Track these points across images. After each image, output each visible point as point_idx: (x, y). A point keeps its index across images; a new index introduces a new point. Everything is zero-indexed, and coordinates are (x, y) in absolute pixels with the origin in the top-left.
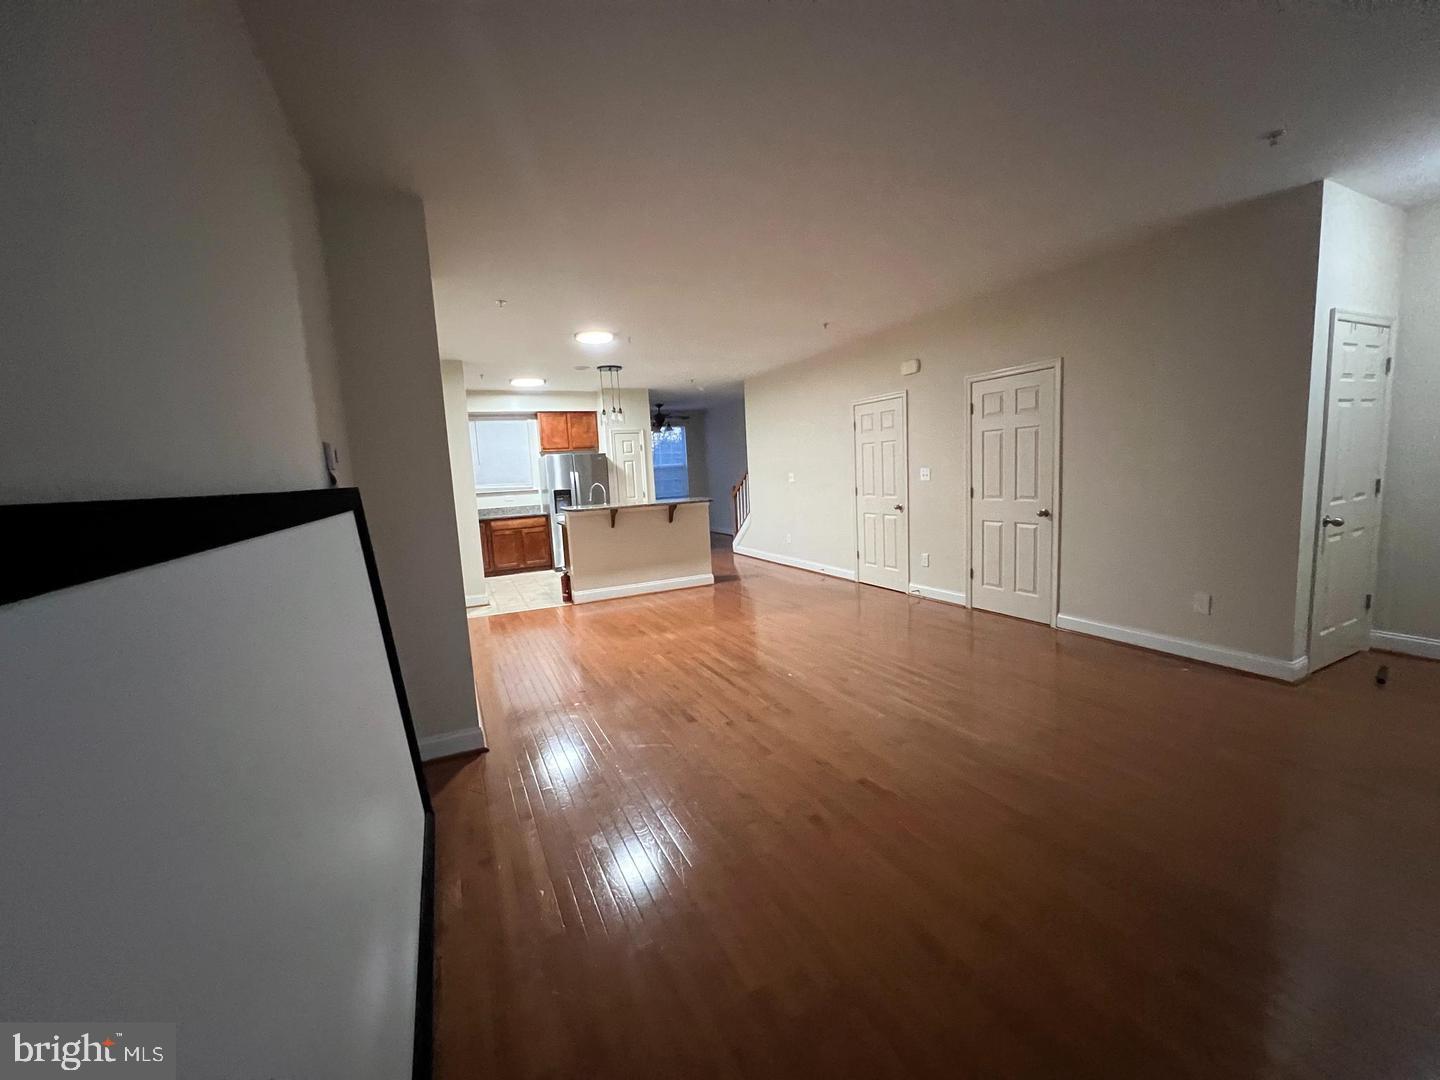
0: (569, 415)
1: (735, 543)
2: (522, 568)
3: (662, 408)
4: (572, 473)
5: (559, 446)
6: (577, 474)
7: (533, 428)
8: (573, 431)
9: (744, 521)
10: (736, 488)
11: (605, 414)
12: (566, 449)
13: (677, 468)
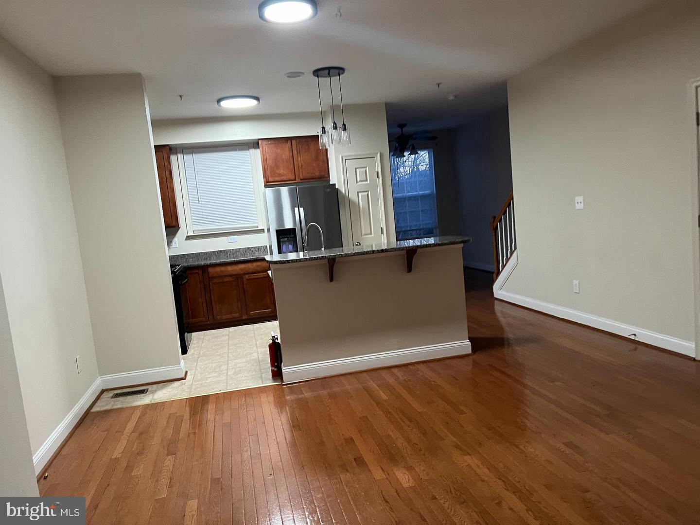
0: (294, 142)
1: (496, 286)
2: (245, 320)
3: (404, 130)
4: (296, 209)
5: (284, 178)
6: (302, 210)
7: (254, 159)
8: (299, 160)
9: (508, 260)
10: (498, 219)
11: (325, 133)
12: (295, 180)
13: (423, 197)
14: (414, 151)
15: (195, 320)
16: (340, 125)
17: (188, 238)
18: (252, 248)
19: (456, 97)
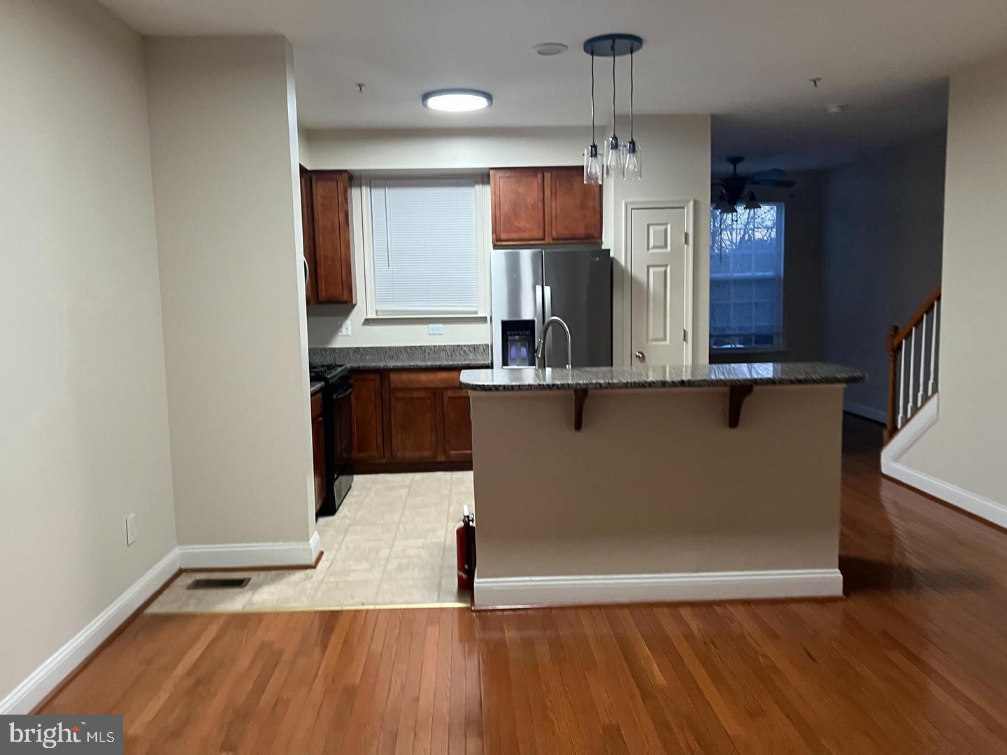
0: (548, 175)
2: (441, 463)
4: (539, 288)
5: (526, 235)
6: (548, 290)
7: (481, 200)
8: (554, 205)
9: (916, 410)
10: (902, 332)
11: (596, 155)
12: (543, 239)
13: (761, 282)
14: (753, 203)
15: (363, 455)
16: (624, 143)
17: (368, 322)
18: (464, 346)
19: (842, 107)
